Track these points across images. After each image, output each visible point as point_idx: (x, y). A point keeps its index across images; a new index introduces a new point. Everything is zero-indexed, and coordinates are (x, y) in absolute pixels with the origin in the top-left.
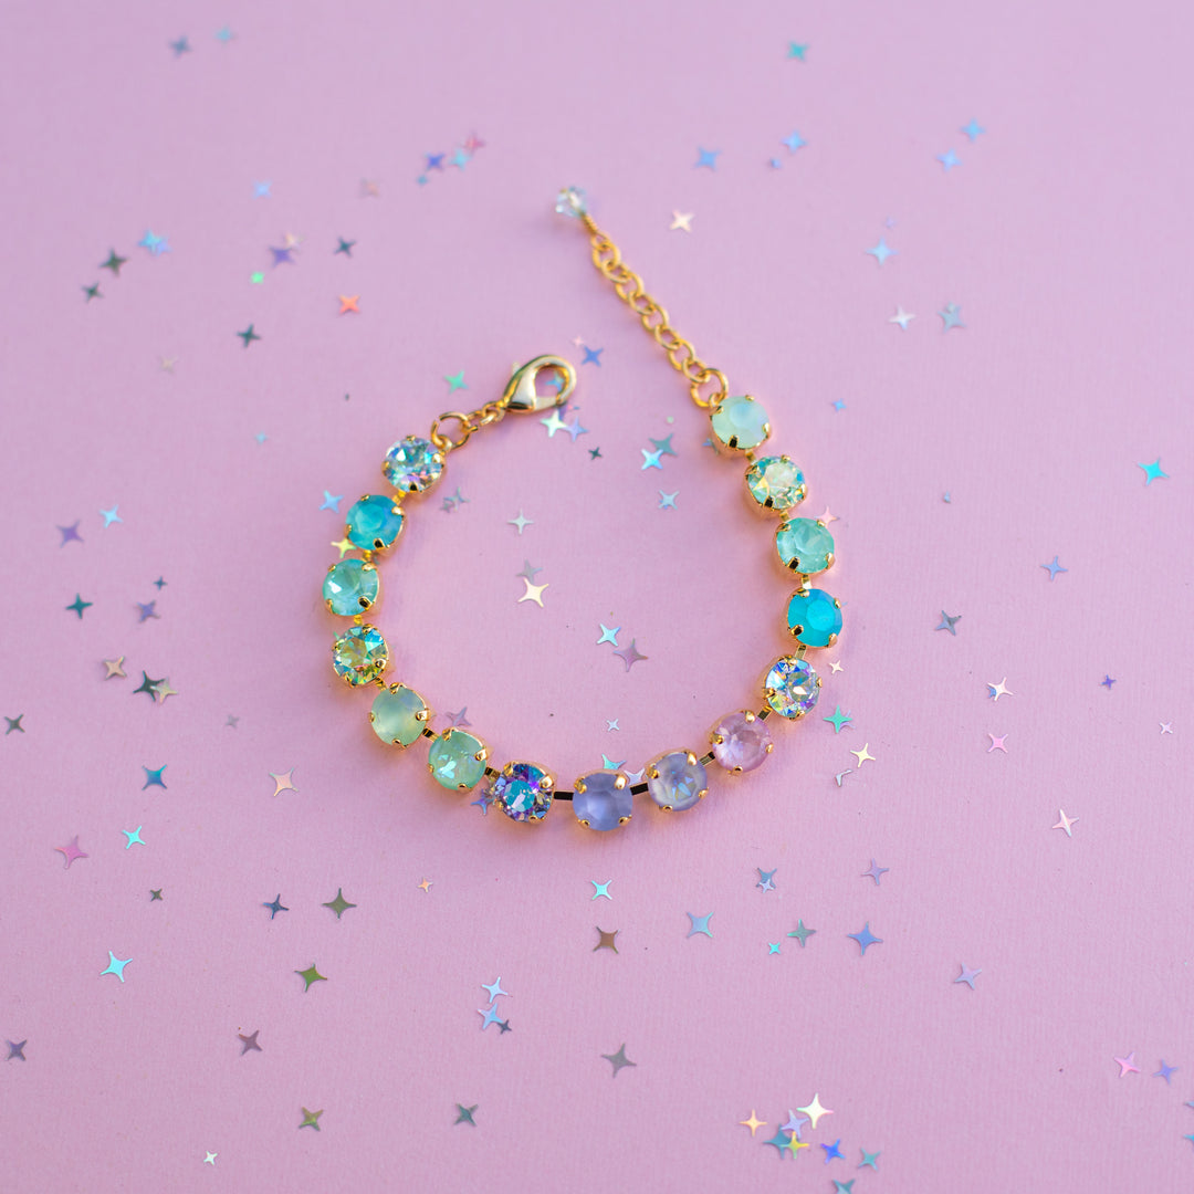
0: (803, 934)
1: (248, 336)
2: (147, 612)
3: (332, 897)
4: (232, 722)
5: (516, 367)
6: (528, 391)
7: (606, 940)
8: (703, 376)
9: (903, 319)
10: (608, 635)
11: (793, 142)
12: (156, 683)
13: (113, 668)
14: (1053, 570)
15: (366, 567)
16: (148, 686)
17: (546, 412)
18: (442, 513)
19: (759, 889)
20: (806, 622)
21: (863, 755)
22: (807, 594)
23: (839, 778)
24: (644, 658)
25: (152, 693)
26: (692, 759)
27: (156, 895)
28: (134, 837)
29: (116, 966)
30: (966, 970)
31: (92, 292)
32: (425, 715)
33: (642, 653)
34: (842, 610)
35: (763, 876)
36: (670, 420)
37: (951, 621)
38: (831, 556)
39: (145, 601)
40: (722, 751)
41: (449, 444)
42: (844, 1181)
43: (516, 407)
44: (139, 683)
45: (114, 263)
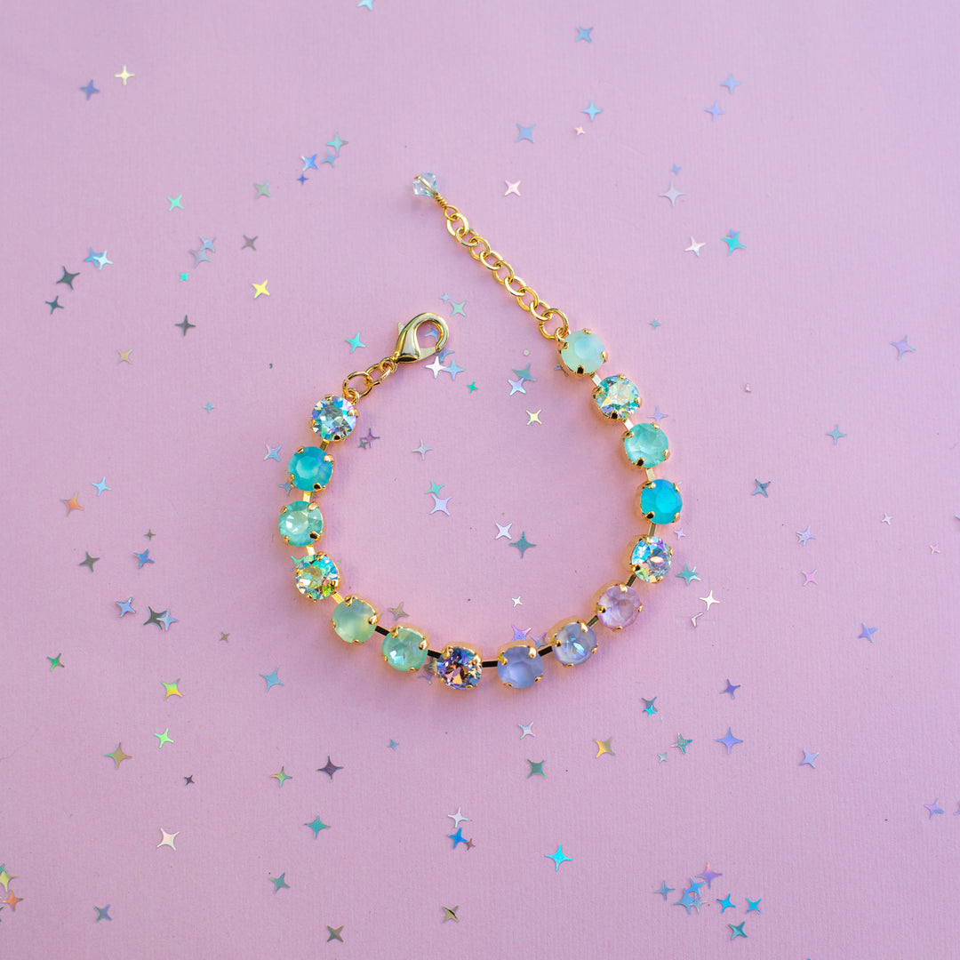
0: (682, 744)
1: (186, 326)
2: (144, 559)
3: (324, 764)
4: (225, 637)
5: (401, 327)
6: (413, 344)
7: (536, 768)
8: (547, 314)
9: (696, 247)
10: (504, 531)
11: (592, 111)
12: (160, 615)
13: (125, 608)
14: (835, 436)
15: (310, 507)
16: (154, 618)
17: (430, 359)
18: (361, 449)
19: (645, 714)
20: (656, 509)
21: (710, 600)
22: (653, 485)
23: (694, 620)
24: (534, 546)
25: (158, 623)
26: (584, 627)
27: (189, 780)
28: (164, 738)
29: (168, 839)
30: (808, 754)
31: (54, 305)
32: (374, 619)
33: (531, 542)
34: (681, 493)
35: (648, 704)
36: (526, 353)
37: (763, 487)
38: (667, 451)
39: (141, 551)
40: (606, 617)
41: (358, 396)
42: (738, 925)
43: (405, 360)
44: (147, 616)
45: (68, 278)
